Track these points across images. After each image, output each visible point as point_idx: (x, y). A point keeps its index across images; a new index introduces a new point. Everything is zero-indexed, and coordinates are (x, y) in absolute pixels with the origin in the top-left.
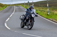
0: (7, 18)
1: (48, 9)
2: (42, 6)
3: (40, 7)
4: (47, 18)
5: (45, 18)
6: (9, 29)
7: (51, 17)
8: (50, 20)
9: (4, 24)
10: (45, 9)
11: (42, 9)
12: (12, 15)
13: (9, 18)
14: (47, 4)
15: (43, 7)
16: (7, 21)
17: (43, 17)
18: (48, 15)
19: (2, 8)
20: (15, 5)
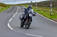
0: (10, 19)
1: (51, 9)
2: (45, 6)
3: (43, 7)
4: (50, 19)
5: (48, 18)
6: (12, 29)
7: (55, 17)
8: (53, 20)
9: (7, 24)
10: (49, 9)
11: (45, 10)
12: (15, 15)
13: (12, 19)
14: (50, 4)
15: (47, 7)
16: (10, 21)
17: (47, 17)
18: (51, 15)
19: (5, 8)
20: (18, 5)
